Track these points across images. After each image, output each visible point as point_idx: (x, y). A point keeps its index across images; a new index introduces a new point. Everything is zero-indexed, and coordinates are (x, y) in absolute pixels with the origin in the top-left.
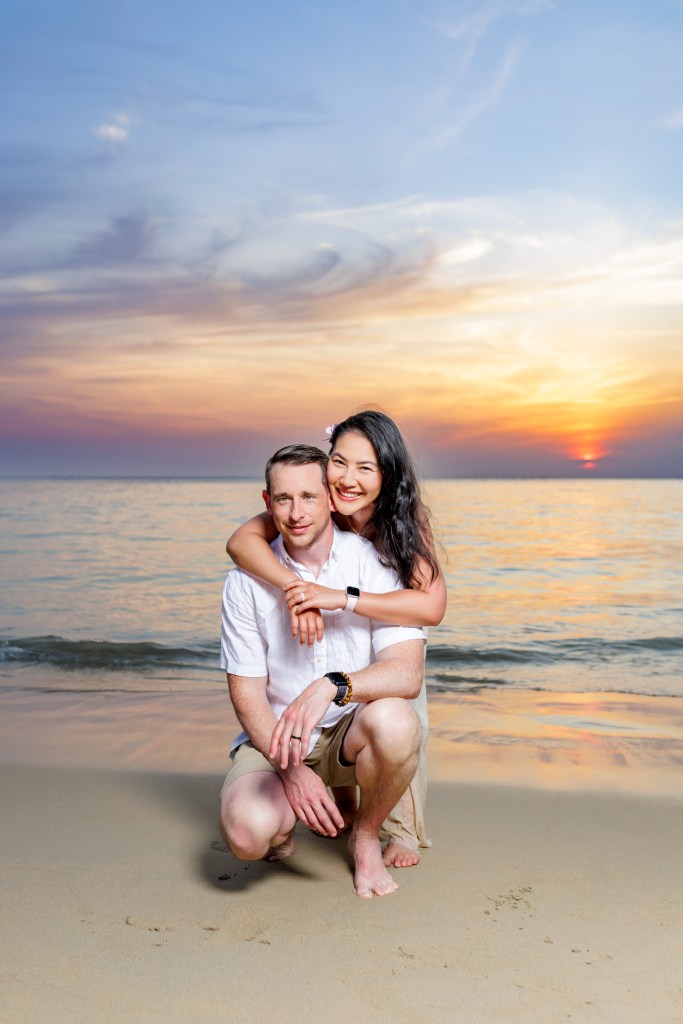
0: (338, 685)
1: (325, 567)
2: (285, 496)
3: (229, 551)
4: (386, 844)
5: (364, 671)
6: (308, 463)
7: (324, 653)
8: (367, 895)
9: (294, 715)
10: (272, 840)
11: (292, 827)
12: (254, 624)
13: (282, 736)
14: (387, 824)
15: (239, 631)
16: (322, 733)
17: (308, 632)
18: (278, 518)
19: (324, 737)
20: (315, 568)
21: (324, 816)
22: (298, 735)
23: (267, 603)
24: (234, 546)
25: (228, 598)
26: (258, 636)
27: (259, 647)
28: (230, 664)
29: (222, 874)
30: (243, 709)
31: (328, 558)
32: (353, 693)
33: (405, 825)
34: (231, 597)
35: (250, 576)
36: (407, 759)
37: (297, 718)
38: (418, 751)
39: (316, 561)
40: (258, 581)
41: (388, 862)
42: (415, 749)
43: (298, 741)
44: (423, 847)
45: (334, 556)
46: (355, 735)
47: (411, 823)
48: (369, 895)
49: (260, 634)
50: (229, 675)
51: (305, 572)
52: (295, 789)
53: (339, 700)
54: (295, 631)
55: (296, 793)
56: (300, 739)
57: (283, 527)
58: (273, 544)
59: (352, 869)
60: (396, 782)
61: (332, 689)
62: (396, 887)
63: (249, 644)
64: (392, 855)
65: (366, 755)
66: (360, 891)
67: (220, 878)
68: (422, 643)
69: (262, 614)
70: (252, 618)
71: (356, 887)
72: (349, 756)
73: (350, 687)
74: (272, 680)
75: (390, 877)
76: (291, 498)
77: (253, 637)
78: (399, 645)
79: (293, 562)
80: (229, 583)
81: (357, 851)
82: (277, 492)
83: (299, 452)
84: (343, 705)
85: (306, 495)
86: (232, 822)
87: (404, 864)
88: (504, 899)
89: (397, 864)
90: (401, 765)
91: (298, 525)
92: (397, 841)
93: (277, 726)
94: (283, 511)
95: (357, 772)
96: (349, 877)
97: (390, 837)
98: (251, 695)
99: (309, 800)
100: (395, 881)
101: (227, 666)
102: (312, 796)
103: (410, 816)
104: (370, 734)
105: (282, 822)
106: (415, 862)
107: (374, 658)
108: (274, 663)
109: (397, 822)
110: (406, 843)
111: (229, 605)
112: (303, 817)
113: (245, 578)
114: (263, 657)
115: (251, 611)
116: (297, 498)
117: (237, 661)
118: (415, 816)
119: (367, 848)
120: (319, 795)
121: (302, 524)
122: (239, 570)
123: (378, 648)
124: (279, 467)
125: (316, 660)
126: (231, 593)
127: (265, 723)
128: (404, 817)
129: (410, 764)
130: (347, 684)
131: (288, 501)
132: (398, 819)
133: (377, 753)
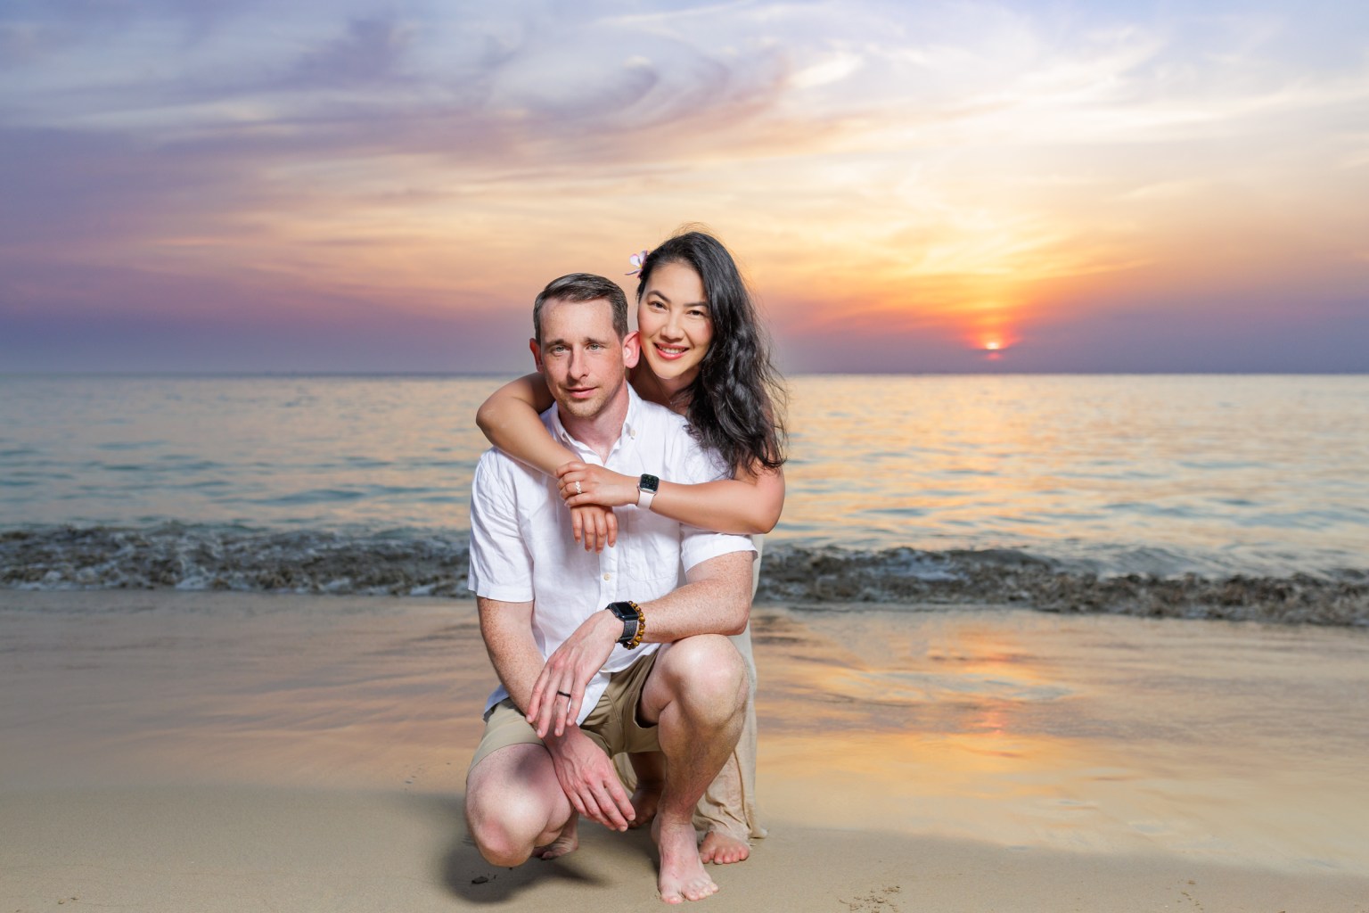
0: (624, 620)
1: (616, 446)
2: (563, 345)
3: (482, 423)
4: (704, 834)
5: (664, 600)
6: (593, 299)
7: (614, 567)
8: (675, 899)
9: (561, 663)
10: (537, 839)
11: (566, 819)
12: (515, 527)
13: (545, 691)
14: (703, 806)
15: (494, 536)
16: (611, 681)
17: (596, 534)
18: (551, 378)
19: (613, 685)
20: (602, 450)
21: (608, 803)
22: (566, 690)
23: (533, 497)
24: (489, 415)
25: (479, 490)
26: (520, 545)
27: (521, 560)
28: (481, 583)
29: (477, 876)
30: (498, 649)
31: (620, 435)
32: (647, 629)
33: (730, 809)
34: (484, 489)
35: (510, 458)
36: (728, 720)
37: (565, 668)
38: (743, 708)
39: (604, 440)
40: (522, 465)
41: (706, 858)
42: (740, 706)
43: (566, 699)
44: (755, 837)
45: (628, 431)
46: (656, 685)
47: (739, 806)
48: (677, 899)
49: (522, 541)
50: (479, 599)
51: (589, 454)
52: (568, 767)
53: (627, 640)
54: (578, 533)
55: (569, 773)
56: (569, 696)
57: (559, 390)
58: (545, 415)
59: (657, 868)
60: (714, 750)
61: (617, 625)
62: (715, 888)
63: (509, 556)
64: (712, 849)
65: (672, 714)
66: (665, 896)
67: (474, 882)
68: (750, 557)
69: (525, 514)
70: (513, 518)
71: (660, 890)
72: (649, 714)
73: (642, 622)
74: (540, 606)
75: (708, 876)
76: (570, 347)
77: (512, 546)
78: (718, 561)
79: (571, 439)
80: (481, 470)
81: (662, 841)
82: (549, 339)
83: (580, 284)
84: (632, 646)
85: (591, 343)
86: (480, 815)
87: (728, 859)
88: (862, 902)
89: (719, 860)
90: (719, 728)
91: (579, 386)
92: (719, 829)
93: (539, 679)
94: (558, 368)
95: (660, 736)
96: (653, 878)
97: (710, 824)
98: (508, 628)
99: (588, 783)
100: (714, 881)
101: (476, 586)
102: (592, 777)
103: (737, 797)
104: (677, 686)
105: (550, 815)
106: (743, 856)
107: (684, 579)
108: (545, 582)
109: (718, 804)
110: (732, 832)
111: (480, 499)
112: (581, 807)
113: (504, 460)
114: (527, 574)
115: (511, 509)
116: (577, 348)
117: (491, 580)
118: (743, 796)
119: (677, 840)
120: (601, 775)
121: (586, 386)
122: (495, 450)
123: (690, 563)
124: (552, 303)
125: (602, 577)
126: (483, 483)
127: (525, 671)
128: (728, 797)
129: (732, 726)
130: (636, 618)
131: (566, 352)
132: (720, 799)
133: (686, 713)
